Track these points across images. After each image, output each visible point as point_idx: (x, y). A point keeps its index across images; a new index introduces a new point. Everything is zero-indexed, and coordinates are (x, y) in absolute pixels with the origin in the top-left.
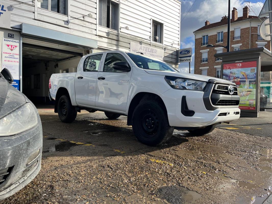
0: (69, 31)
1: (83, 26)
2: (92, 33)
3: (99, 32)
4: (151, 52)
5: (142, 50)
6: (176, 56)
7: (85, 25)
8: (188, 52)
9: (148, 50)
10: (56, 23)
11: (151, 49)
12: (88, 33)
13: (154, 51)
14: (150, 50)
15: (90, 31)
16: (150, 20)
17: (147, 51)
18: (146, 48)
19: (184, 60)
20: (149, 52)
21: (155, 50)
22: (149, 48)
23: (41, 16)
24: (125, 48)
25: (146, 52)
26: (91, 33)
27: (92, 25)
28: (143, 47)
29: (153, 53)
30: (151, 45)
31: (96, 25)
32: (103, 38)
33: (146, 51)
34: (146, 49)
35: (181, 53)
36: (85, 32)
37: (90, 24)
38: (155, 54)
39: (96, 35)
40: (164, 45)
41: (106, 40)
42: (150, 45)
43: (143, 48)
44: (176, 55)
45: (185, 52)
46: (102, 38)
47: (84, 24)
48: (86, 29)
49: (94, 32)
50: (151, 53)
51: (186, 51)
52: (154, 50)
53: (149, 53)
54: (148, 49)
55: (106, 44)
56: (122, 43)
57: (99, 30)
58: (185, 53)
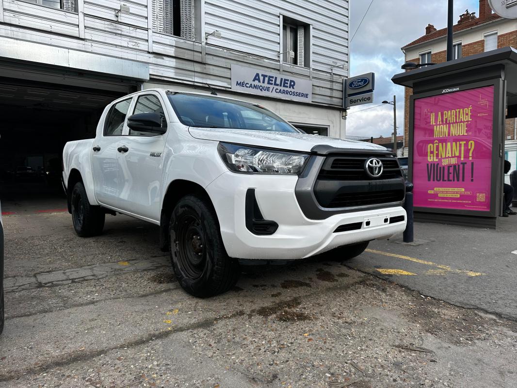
0: (81, 45)
1: (116, 34)
2: (137, 48)
3: (154, 45)
4: (281, 86)
5: (259, 82)
6: (341, 93)
7: (119, 32)
8: (365, 83)
9: (273, 82)
10: (49, 30)
11: (282, 79)
12: (128, 47)
13: (287, 83)
14: (278, 82)
15: (135, 44)
16: (279, 17)
17: (272, 84)
18: (270, 77)
19: (359, 101)
20: (278, 85)
21: (291, 81)
22: (276, 78)
23: (12, 15)
24: (219, 78)
25: (269, 86)
26: (134, 47)
27: (138, 30)
28: (262, 75)
29: (287, 87)
30: (281, 70)
31: (147, 31)
32: (165, 58)
33: (269, 83)
34: (269, 80)
35: (351, 85)
36: (121, 46)
37: (131, 28)
38: (291, 89)
39: (149, 52)
40: (311, 70)
41: (172, 62)
42: (279, 70)
43: (261, 78)
44: (342, 91)
45: (358, 82)
46: (163, 59)
47: (119, 30)
48: (123, 38)
49: (143, 46)
50: (282, 88)
51: (362, 80)
52: (289, 82)
53: (276, 87)
54: (274, 79)
55: (173, 71)
56: (211, 67)
57: (153, 42)
58: (360, 85)
